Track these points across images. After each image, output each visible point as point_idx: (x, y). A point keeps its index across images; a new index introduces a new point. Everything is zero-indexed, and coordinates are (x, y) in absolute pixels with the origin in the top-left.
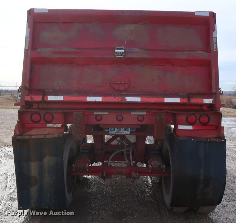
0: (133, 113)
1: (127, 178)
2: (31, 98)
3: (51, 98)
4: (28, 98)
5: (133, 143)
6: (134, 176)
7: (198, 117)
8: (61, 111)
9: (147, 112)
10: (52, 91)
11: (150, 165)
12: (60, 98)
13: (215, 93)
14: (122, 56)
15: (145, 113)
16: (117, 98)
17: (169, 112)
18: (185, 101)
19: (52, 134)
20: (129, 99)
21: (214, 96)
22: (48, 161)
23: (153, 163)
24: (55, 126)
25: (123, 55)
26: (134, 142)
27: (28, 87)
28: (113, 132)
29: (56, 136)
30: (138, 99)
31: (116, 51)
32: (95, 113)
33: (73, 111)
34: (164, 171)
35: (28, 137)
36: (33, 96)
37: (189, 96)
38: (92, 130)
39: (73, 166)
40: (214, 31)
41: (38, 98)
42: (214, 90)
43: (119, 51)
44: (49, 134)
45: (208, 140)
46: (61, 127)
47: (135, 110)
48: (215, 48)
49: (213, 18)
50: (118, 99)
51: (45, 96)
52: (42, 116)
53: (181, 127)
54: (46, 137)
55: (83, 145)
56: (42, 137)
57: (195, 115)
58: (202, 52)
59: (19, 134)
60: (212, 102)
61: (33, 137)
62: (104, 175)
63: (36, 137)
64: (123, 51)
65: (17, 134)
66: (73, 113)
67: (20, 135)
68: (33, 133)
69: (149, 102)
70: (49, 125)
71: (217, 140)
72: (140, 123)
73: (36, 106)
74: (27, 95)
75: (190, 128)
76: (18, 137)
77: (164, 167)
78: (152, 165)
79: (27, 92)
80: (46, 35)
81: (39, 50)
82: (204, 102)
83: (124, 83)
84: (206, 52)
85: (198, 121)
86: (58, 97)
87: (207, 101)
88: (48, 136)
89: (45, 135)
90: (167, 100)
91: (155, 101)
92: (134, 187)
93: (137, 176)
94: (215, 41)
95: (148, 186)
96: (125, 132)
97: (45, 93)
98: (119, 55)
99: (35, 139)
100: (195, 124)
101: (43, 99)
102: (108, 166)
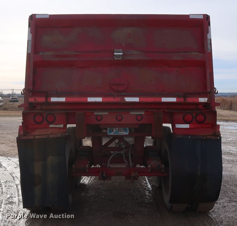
0: (132, 113)
1: (126, 179)
2: (35, 99)
3: (53, 99)
4: (31, 100)
5: (131, 144)
6: (134, 176)
7: (194, 116)
8: (63, 112)
9: (145, 112)
10: (55, 93)
11: (150, 165)
12: (63, 99)
13: (210, 93)
14: (121, 59)
15: (143, 113)
16: (116, 98)
17: (166, 111)
18: (182, 100)
19: (55, 134)
20: (128, 99)
21: (209, 95)
22: (51, 160)
23: (152, 163)
24: (58, 126)
25: (122, 57)
26: (133, 144)
27: (32, 89)
28: (112, 134)
29: (59, 135)
30: (136, 99)
31: (115, 54)
32: (95, 113)
33: (75, 111)
34: (163, 171)
35: (32, 137)
36: (37, 98)
37: (185, 96)
38: (91, 132)
39: (73, 166)
40: (208, 33)
41: (42, 100)
42: (209, 90)
43: (118, 53)
44: (52, 134)
45: (204, 138)
46: (62, 127)
47: (133, 110)
48: (210, 49)
49: (207, 21)
50: (117, 100)
51: (48, 98)
52: (45, 117)
53: (178, 126)
54: (49, 137)
55: (80, 148)
56: (46, 137)
57: (191, 114)
58: (197, 53)
59: (24, 134)
60: (207, 101)
61: (37, 137)
62: (104, 175)
63: (40, 137)
64: (122, 54)
65: (21, 135)
66: (76, 113)
67: (24, 136)
68: (37, 134)
69: (147, 102)
70: (51, 126)
71: (213, 138)
72: (139, 122)
73: (39, 107)
74: (31, 97)
75: (187, 126)
76: (23, 138)
77: (163, 166)
78: (151, 165)
79: (31, 94)
80: (47, 39)
81: (41, 54)
82: (199, 101)
83: (123, 84)
84: (200, 53)
85: (194, 119)
86: (61, 98)
87: (202, 100)
88: (51, 136)
89: (48, 135)
90: (164, 100)
91: (153, 101)
92: (133, 191)
93: (136, 175)
94: (209, 42)
95: (147, 190)
96: (123, 133)
97: (48, 95)
98: (118, 57)
99: (38, 139)
100: (192, 123)
101: (46, 100)
102: (108, 167)
